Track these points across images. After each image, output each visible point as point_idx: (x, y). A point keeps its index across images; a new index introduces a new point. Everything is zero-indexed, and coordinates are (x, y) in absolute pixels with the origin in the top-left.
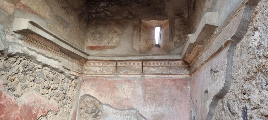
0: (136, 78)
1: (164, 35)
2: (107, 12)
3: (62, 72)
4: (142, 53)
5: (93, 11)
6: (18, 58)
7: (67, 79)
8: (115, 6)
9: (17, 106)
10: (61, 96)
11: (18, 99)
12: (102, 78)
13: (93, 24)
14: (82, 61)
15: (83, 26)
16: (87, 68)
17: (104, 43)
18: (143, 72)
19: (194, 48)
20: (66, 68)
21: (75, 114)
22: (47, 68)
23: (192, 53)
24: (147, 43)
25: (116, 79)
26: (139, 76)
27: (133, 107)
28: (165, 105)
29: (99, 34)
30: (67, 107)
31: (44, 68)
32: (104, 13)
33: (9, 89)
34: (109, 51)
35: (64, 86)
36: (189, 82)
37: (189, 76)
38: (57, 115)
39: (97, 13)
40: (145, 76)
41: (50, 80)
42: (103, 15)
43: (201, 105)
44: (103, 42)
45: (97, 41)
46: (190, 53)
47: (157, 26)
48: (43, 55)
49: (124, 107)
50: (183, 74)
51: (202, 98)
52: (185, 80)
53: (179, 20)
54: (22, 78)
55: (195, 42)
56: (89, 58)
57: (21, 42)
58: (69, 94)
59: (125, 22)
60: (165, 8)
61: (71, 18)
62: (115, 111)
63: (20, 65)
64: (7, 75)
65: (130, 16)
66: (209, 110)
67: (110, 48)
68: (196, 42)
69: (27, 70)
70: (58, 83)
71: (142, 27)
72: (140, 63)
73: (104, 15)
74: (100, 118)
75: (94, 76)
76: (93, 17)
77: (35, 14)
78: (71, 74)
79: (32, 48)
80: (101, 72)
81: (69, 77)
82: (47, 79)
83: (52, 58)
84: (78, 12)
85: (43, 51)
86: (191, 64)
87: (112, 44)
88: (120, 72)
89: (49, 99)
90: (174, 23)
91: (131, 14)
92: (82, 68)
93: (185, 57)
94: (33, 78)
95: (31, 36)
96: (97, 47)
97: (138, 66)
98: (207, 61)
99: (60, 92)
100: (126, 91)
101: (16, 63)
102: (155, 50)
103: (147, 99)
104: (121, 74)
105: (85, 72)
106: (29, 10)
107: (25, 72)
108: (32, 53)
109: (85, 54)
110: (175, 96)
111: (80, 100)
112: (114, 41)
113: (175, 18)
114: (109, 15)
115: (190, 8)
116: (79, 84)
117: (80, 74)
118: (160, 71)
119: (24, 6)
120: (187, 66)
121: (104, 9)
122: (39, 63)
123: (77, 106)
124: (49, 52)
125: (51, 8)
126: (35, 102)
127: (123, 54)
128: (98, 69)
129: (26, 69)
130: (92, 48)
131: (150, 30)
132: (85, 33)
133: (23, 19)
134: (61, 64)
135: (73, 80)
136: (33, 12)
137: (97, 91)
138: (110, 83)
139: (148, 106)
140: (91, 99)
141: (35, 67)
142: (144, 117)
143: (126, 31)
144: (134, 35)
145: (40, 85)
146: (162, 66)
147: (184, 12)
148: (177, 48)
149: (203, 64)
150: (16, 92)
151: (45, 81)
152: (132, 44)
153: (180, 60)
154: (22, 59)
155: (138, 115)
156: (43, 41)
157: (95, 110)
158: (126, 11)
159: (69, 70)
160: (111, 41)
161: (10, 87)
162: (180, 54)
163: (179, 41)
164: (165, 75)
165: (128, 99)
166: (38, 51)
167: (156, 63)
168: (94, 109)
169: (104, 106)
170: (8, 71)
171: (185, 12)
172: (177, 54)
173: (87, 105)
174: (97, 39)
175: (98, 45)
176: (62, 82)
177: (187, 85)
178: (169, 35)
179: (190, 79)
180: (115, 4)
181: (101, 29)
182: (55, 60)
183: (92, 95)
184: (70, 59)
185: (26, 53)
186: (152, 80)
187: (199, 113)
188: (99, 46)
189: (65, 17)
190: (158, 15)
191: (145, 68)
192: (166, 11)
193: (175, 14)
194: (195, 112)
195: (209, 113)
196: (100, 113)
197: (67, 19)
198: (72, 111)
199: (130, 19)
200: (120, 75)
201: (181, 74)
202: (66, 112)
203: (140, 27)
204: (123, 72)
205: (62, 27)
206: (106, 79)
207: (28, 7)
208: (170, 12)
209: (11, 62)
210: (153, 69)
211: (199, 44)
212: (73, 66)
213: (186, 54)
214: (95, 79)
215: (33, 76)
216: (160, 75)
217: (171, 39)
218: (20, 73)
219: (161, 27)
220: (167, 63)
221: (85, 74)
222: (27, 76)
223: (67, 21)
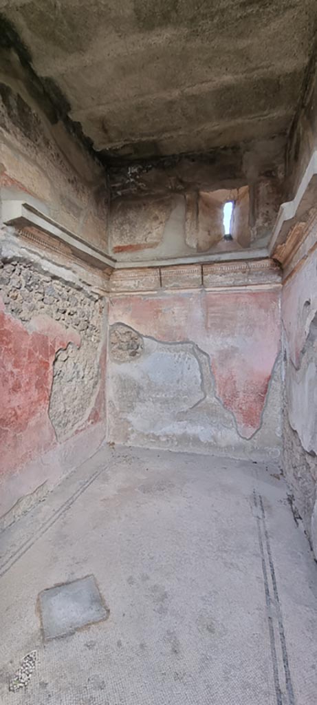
0: (192, 294)
1: (239, 217)
2: (140, 184)
3: (80, 289)
4: (200, 251)
5: (117, 185)
6: (16, 265)
7: (88, 300)
8: (153, 169)
9: (26, 333)
10: (82, 325)
11: (27, 324)
12: (139, 297)
13: (118, 207)
14: (107, 271)
15: (103, 212)
16: (114, 282)
17: (139, 239)
18: (202, 284)
19: (292, 229)
20: (84, 282)
21: (104, 350)
22: (57, 282)
23: (288, 241)
24: (209, 234)
25: (160, 298)
26: (197, 291)
27: (188, 339)
28: (239, 334)
29: (130, 224)
30: (93, 340)
31: (54, 281)
32: (136, 186)
33: (13, 310)
34: (148, 253)
35: (84, 310)
36: (279, 296)
37: (281, 285)
38: (81, 350)
39: (124, 187)
40: (207, 289)
41: (64, 299)
42: (133, 189)
43: (298, 327)
44: (137, 238)
45: (127, 236)
46: (284, 242)
47: (228, 201)
48: (49, 261)
49: (174, 340)
50: (271, 283)
51: (299, 315)
52: (273, 293)
53: (268, 184)
54: (27, 295)
55: (293, 218)
56: (117, 266)
57: (17, 240)
58: (93, 322)
59: (172, 198)
60: (242, 163)
61: (83, 199)
62: (161, 346)
63: (21, 276)
64: (7, 291)
65: (180, 187)
66: (310, 331)
67: (148, 248)
68: (296, 216)
69: (32, 284)
70: (76, 305)
71: (200, 204)
72: (198, 268)
73: (136, 189)
74: (140, 356)
75: (127, 295)
76: (117, 194)
77: (30, 194)
78: (92, 292)
79: (33, 250)
80: (137, 288)
81: (90, 297)
82: (60, 298)
83: (62, 266)
84: (94, 188)
85: (49, 255)
86: (286, 264)
87: (152, 240)
88: (167, 286)
89: (67, 327)
90: (258, 192)
91: (181, 182)
92: (108, 284)
93: (275, 251)
94: (40, 296)
95: (28, 228)
96: (127, 246)
97: (195, 272)
98: (312, 250)
99: (81, 319)
100: (176, 315)
101: (16, 272)
102: (223, 244)
103: (209, 326)
104: (167, 289)
105: (113, 289)
106: (20, 188)
107: (30, 286)
108: (34, 258)
109: (110, 258)
110: (256, 319)
111: (110, 331)
112: (154, 234)
113: (260, 182)
114: (144, 188)
115: (289, 157)
116: (106, 307)
117: (106, 292)
118: (231, 280)
119: (12, 180)
120: (279, 268)
121: (135, 178)
122: (46, 273)
123: (106, 340)
124: (57, 257)
125: (51, 182)
126: (48, 330)
127: (169, 255)
128: (131, 284)
129: (30, 283)
130: (120, 249)
131: (214, 209)
132: (107, 224)
133: (13, 201)
134: (77, 276)
135: (97, 301)
136: (26, 190)
137: (132, 317)
138: (151, 303)
139: (211, 336)
140: (126, 329)
141: (41, 280)
142: (205, 354)
143: (173, 214)
144: (186, 220)
145: (52, 306)
146: (235, 272)
147: (277, 167)
148: (262, 237)
149: (305, 258)
150: (22, 315)
151: (58, 301)
152: (185, 237)
153: (267, 258)
154: (22, 267)
155: (196, 350)
156: (46, 237)
157: (132, 346)
158: (173, 178)
159: (90, 285)
160: (150, 235)
161: (13, 308)
162: (267, 247)
163: (266, 224)
164: (240, 286)
165: (179, 328)
166: (42, 255)
167: (225, 267)
168: (130, 344)
169: (144, 338)
170: (7, 284)
171: (279, 168)
172: (261, 248)
173: (120, 338)
174: (126, 233)
175: (129, 243)
176: (81, 303)
177: (275, 301)
178: (249, 215)
179: (282, 290)
180: (153, 166)
181: (131, 215)
182: (68, 269)
183: (126, 324)
184: (89, 267)
185: (26, 257)
186: (217, 296)
187: (293, 341)
188: (131, 245)
189: (73, 197)
190: (229, 178)
191: (205, 278)
192: (244, 170)
193: (260, 175)
194: (287, 342)
195: (308, 336)
196: (140, 349)
197: (77, 202)
198: (100, 346)
199: (179, 191)
200: (166, 291)
201: (267, 284)
202: (92, 347)
203: (197, 205)
204: (172, 285)
205: (71, 214)
206: (145, 299)
207: (18, 182)
208: (251, 170)
209: (8, 270)
210: (219, 278)
211: (301, 221)
212: (95, 279)
213: (276, 244)
214: (128, 300)
215: (40, 293)
216: (231, 286)
217: (252, 223)
218: (23, 288)
219: (235, 202)
220: (244, 265)
221: (112, 292)
222: (33, 293)
223: (78, 204)
